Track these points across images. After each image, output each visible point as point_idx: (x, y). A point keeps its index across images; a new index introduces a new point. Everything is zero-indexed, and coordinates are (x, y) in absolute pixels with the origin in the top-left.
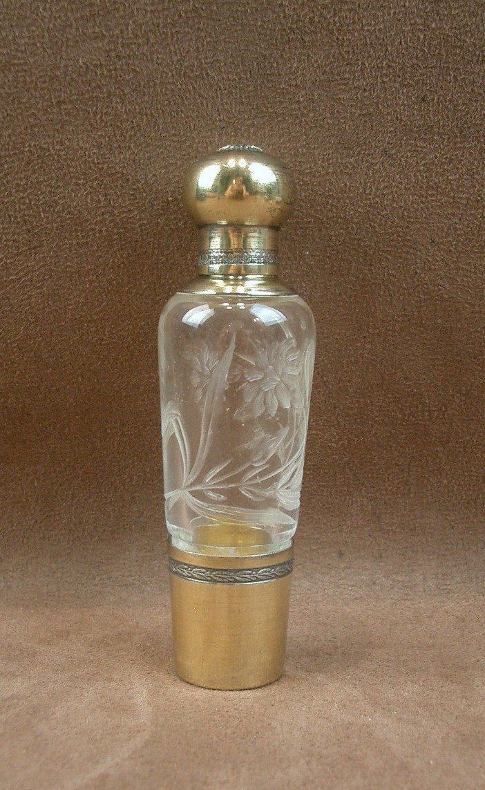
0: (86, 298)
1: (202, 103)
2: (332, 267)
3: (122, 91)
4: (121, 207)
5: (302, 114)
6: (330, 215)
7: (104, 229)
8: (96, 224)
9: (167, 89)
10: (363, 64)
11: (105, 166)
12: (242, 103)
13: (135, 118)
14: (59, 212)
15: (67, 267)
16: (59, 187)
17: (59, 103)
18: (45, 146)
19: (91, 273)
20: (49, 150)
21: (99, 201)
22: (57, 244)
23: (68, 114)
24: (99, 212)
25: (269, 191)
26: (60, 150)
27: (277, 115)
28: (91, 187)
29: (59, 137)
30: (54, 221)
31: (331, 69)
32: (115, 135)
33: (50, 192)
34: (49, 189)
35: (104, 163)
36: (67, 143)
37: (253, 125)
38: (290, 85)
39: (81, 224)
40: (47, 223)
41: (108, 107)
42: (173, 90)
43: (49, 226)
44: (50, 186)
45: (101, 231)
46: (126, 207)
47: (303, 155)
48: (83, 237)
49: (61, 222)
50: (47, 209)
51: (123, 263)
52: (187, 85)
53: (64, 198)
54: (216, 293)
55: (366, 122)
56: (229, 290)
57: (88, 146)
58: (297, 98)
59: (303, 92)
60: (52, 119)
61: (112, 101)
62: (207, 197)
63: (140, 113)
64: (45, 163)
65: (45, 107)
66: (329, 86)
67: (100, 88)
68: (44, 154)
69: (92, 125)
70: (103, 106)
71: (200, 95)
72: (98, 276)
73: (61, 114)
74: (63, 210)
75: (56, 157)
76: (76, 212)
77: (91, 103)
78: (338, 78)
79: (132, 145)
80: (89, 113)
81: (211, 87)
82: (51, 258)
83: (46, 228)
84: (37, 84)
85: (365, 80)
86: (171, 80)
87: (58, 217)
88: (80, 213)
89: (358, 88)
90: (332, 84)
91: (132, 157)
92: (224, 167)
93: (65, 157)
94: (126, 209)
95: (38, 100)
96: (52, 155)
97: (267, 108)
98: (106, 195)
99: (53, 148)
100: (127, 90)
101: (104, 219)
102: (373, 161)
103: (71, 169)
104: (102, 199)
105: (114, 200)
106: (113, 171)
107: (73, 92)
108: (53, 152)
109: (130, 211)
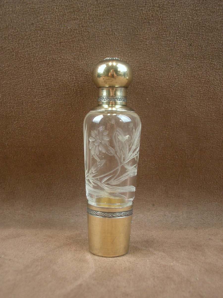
0: (67, 114)
1: (112, 44)
2: (156, 104)
3: (83, 39)
4: (81, 81)
5: (148, 49)
6: (156, 85)
7: (75, 89)
8: (72, 87)
9: (100, 39)
10: (170, 32)
11: (76, 66)
12: (127, 44)
14: (58, 82)
15: (61, 102)
16: (59, 73)
17: (60, 43)
18: (54, 58)
19: (69, 105)
20: (56, 59)
21: (73, 79)
22: (57, 94)
23: (63, 47)
24: (73, 83)
26: (60, 60)
27: (139, 49)
28: (71, 73)
29: (60, 55)
30: (57, 86)
31: (159, 33)
32: (80, 55)
34: (55, 74)
36: (63, 57)
37: (130, 52)
38: (144, 39)
39: (66, 87)
40: (54, 86)
41: (78, 44)
42: (102, 39)
43: (55, 87)
44: (56, 72)
45: (73, 90)
47: (148, 64)
48: (67, 92)
49: (59, 86)
50: (54, 81)
51: (81, 101)
52: (107, 37)
53: (61, 77)
54: (105, 110)
55: (170, 52)
56: (110, 109)
57: (70, 58)
58: (146, 43)
59: (148, 41)
60: (57, 48)
61: (79, 42)
62: (101, 77)
63: (89, 47)
64: (54, 64)
65: (55, 44)
66: (158, 39)
67: (75, 37)
68: (54, 61)
69: (72, 51)
70: (76, 44)
71: (111, 41)
72: (72, 106)
73: (61, 46)
74: (60, 81)
75: (58, 62)
76: (65, 82)
77: (72, 43)
78: (161, 36)
79: (86, 59)
80: (71, 46)
81: (116, 38)
82: (55, 99)
83: (54, 88)
84: (52, 36)
85: (170, 37)
86: (101, 35)
87: (58, 84)
88: (66, 83)
89: (168, 40)
90: (159, 39)
91: (86, 63)
92: (108, 66)
93: (61, 62)
94: (83, 82)
95: (53, 41)
96: (57, 61)
97: (135, 46)
98: (76, 76)
99: (57, 59)
100: (85, 38)
101: (75, 85)
102: (172, 67)
103: (64, 67)
104: (75, 78)
105: (79, 78)
106: (79, 68)
107: (66, 39)
108: (57, 60)
109: (84, 82)
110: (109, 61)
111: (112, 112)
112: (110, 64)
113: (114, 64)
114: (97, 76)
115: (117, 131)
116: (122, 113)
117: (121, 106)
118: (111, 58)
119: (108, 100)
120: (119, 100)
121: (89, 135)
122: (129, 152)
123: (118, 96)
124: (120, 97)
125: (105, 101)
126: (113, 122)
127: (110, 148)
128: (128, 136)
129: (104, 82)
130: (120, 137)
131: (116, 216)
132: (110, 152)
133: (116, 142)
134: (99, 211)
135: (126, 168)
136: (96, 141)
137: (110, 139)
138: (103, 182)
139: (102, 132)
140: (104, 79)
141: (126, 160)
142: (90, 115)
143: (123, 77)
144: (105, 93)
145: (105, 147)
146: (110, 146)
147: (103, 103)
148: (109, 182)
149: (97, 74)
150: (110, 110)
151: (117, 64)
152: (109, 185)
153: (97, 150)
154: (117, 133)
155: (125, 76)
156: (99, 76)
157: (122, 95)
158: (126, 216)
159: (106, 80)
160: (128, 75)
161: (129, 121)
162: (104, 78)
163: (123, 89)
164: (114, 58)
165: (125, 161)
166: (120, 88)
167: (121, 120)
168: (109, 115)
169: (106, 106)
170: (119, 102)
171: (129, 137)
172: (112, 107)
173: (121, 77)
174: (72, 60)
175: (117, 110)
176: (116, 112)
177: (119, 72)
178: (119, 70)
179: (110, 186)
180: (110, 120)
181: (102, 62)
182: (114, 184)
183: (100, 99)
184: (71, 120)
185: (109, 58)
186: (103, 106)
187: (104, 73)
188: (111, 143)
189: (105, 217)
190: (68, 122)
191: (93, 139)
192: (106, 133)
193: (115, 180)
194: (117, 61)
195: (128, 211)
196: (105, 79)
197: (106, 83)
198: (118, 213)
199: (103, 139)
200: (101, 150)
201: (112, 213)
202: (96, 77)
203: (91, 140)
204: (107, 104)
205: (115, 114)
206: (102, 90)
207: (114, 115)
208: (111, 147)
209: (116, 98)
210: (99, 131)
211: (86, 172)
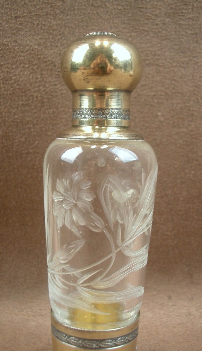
0: (26, 138)
1: (101, 22)
2: (174, 122)
3: (55, 12)
4: (50, 82)
5: (159, 32)
6: (174, 91)
7: (39, 95)
8: (34, 92)
9: (81, 13)
10: (193, 5)
11: (42, 57)
12: (125, 23)
13: (61, 28)
14: (12, 84)
15: (15, 119)
16: (13, 68)
17: (16, 17)
18: (6, 43)
19: (30, 123)
20: (8, 45)
21: (37, 78)
22: (10, 104)
23: (21, 24)
24: (37, 85)
25: (126, 66)
26: (15, 46)
27: (145, 31)
28: (32, 69)
29: (14, 38)
30: (9, 90)
31: (176, 6)
32: (49, 38)
33: (7, 71)
34: (6, 70)
35: (41, 55)
36: (20, 42)
37: (130, 36)
38: (153, 15)
39: (25, 92)
40: (5, 90)
41: (45, 21)
42: (84, 14)
43: (5, 93)
44: (7, 67)
45: (37, 97)
46: (53, 82)
47: (159, 55)
48: (26, 100)
49: (13, 90)
50: (5, 82)
51: (50, 117)
52: (93, 11)
53: (15, 75)
54: (85, 137)
55: (194, 38)
56: (96, 135)
57: (32, 44)
58: (156, 22)
59: (159, 19)
60: (11, 27)
61: (48, 17)
62: (78, 69)
63: (65, 26)
64: (5, 53)
65: (7, 20)
66: (174, 16)
67: (41, 9)
68: (5, 48)
69: (35, 32)
70: (42, 20)
71: (101, 17)
72: (34, 125)
73: (17, 24)
74: (15, 83)
75: (12, 50)
76: (22, 84)
77: (35, 18)
78: (179, 12)
79: (59, 45)
80: (34, 24)
81: (107, 12)
82: (6, 113)
83: (3, 94)
84: (3, 5)
85: (194, 14)
86: (84, 7)
87: (12, 87)
88: (25, 85)
89: (189, 18)
90: (176, 15)
91: (59, 52)
92: (92, 46)
93: (17, 50)
94: (53, 84)
95: (3, 15)
96: (10, 49)
97: (139, 27)
98: (42, 74)
99: (11, 44)
100: (58, 12)
101: (40, 90)
102: (198, 61)
103: (21, 58)
104: (39, 76)
105: (46, 78)
106: (47, 60)
107: (25, 11)
108: (11, 47)
109: (56, 85)
110: (95, 37)
111: (100, 142)
112: (97, 43)
113: (106, 43)
114: (69, 67)
115: (109, 182)
116: (119, 143)
117: (118, 129)
118: (98, 33)
119: (92, 116)
120: (115, 118)
121: (54, 188)
122: (133, 224)
123: (112, 109)
124: (115, 111)
125: (85, 119)
126: (101, 162)
127: (94, 216)
128: (131, 191)
129: (84, 80)
130: (116, 195)
131: (106, 346)
132: (94, 225)
133: (106, 205)
134: (73, 335)
135: (126, 255)
136: (65, 200)
137: (94, 199)
138: (81, 282)
139: (79, 183)
140: (83, 73)
141: (126, 240)
142: (57, 145)
143: (123, 71)
144: (86, 103)
145: (85, 214)
146: (95, 211)
147: (81, 122)
148: (92, 284)
149: (70, 63)
150: (97, 139)
151: (111, 44)
152: (93, 289)
153: (69, 219)
154: (109, 185)
155: (127, 68)
156: (74, 68)
157: (119, 107)
158: (125, 343)
159: (87, 76)
160: (133, 66)
161: (134, 159)
162: (83, 71)
163: (122, 95)
164: (106, 33)
165: (124, 242)
166: (117, 93)
167: (117, 158)
168: (94, 147)
169: (87, 129)
170: (113, 121)
171: (133, 193)
172: (100, 131)
173: (118, 70)
174: (34, 47)
175: (110, 138)
176: (107, 141)
177: (116, 59)
178: (114, 55)
179: (94, 291)
180: (95, 158)
181: (81, 40)
182: (102, 287)
183: (75, 114)
184: (32, 149)
185: (95, 33)
186: (83, 128)
187: (84, 61)
188: (97, 206)
189: (83, 347)
190: (27, 153)
191: (60, 196)
192: (86, 186)
193: (105, 279)
194: (110, 37)
195: (129, 334)
196: (86, 74)
197: (88, 82)
198: (110, 340)
199: (81, 199)
200: (77, 219)
201: (97, 340)
202: (69, 70)
203: (57, 199)
204: (89, 124)
205: (106, 146)
206: (81, 95)
207: (104, 147)
208: (96, 215)
209: (109, 114)
210: (72, 181)
211: (49, 257)
